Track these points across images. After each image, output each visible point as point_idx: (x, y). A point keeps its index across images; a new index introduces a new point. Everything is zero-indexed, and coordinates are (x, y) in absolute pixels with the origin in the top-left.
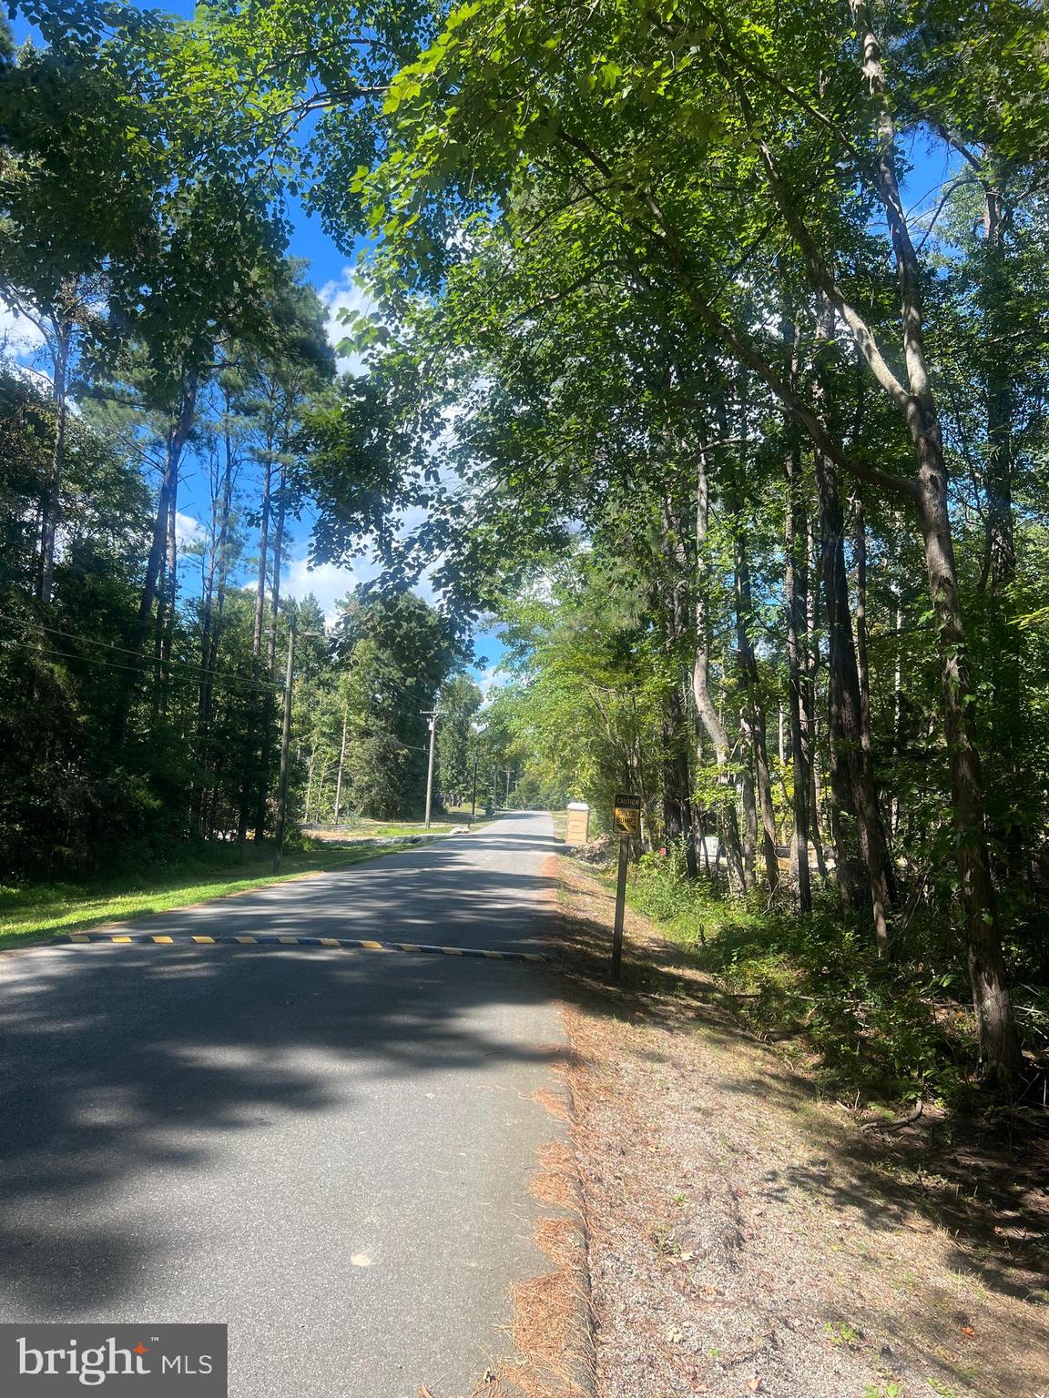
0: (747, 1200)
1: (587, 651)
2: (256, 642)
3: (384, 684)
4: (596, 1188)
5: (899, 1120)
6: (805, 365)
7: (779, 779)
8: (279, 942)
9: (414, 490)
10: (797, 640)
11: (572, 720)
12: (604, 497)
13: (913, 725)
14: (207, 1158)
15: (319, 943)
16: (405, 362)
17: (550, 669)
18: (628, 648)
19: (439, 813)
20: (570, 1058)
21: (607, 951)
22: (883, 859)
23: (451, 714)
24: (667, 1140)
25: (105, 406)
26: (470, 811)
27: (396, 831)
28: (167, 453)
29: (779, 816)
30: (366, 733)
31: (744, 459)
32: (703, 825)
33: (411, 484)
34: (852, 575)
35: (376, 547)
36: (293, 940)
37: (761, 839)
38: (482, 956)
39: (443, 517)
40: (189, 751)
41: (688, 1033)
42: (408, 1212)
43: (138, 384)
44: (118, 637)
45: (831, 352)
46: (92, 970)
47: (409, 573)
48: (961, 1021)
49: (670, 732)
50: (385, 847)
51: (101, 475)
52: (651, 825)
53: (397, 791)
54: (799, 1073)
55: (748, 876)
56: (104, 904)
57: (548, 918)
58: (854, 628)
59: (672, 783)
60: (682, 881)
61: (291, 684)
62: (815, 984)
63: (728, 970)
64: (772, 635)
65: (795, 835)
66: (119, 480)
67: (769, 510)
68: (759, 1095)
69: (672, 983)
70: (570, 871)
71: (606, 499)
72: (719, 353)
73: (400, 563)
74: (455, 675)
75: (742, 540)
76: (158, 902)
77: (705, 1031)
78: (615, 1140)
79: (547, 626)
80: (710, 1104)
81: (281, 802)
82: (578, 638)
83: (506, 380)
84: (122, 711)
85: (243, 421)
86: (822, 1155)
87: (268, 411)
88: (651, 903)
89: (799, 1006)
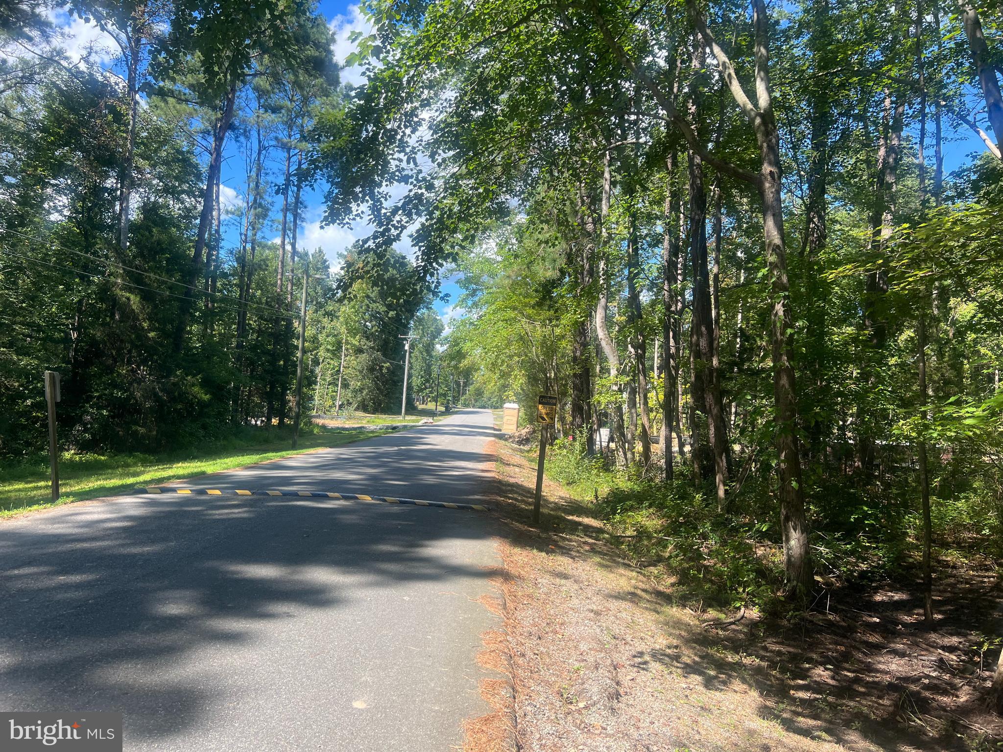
0: (624, 670)
1: (520, 294)
2: (279, 282)
3: (372, 315)
4: (520, 661)
5: (729, 621)
6: (683, 88)
7: (654, 388)
8: (298, 495)
9: (398, 170)
10: (670, 289)
11: (509, 344)
12: (536, 181)
13: (748, 351)
14: (251, 638)
15: (327, 496)
16: (393, 76)
17: (493, 307)
18: (550, 292)
19: (411, 409)
20: (504, 575)
21: (530, 504)
22: (724, 445)
23: (421, 338)
24: (569, 631)
25: (166, 102)
26: (434, 408)
27: (380, 421)
28: (213, 139)
29: (652, 415)
30: (359, 351)
31: (636, 156)
32: (599, 420)
33: (397, 166)
34: (711, 243)
35: (370, 212)
36: (308, 494)
37: (640, 430)
38: (443, 506)
39: (420, 191)
40: (230, 360)
41: (584, 561)
42: (392, 674)
43: (191, 87)
44: (178, 276)
45: (703, 78)
46: (163, 512)
47: (394, 232)
48: (773, 555)
49: (578, 354)
50: (372, 432)
51: (164, 154)
52: (562, 419)
53: (381, 392)
54: (661, 588)
55: (629, 455)
56: (169, 468)
57: (490, 482)
58: (711, 283)
59: (579, 390)
60: (583, 458)
61: (305, 312)
62: (674, 529)
63: (614, 519)
64: (652, 285)
65: (664, 428)
66: (178, 159)
67: (654, 194)
68: (632, 602)
69: (574, 527)
70: (505, 450)
71: (537, 183)
72: (621, 78)
73: (388, 224)
74: (424, 311)
75: (634, 216)
76: (210, 467)
77: (598, 559)
78: (534, 630)
79: (492, 275)
80: (599, 608)
81: (297, 398)
82: (514, 286)
83: (466, 93)
84: (180, 330)
85: (270, 117)
86: (675, 642)
87: (289, 110)
88: (561, 473)
89: (662, 544)
